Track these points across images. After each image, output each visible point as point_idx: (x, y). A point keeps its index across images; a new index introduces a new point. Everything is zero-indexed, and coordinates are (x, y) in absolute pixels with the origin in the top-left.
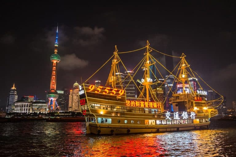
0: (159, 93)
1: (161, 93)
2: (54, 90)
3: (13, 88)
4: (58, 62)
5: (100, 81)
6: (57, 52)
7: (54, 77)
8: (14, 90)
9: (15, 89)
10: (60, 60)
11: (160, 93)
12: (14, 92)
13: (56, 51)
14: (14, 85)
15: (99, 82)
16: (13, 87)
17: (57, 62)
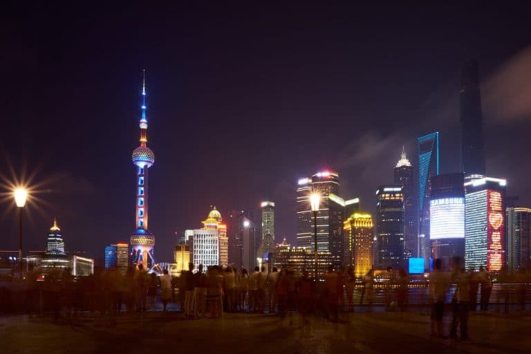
0: (359, 228)
1: (364, 228)
2: (143, 229)
3: (55, 228)
4: (149, 165)
5: (273, 204)
6: (146, 143)
7: (142, 199)
8: (55, 232)
9: (57, 230)
10: (153, 161)
11: (362, 228)
12: (55, 237)
13: (144, 140)
14: (55, 222)
15: (271, 207)
16: (53, 226)
17: (146, 166)
